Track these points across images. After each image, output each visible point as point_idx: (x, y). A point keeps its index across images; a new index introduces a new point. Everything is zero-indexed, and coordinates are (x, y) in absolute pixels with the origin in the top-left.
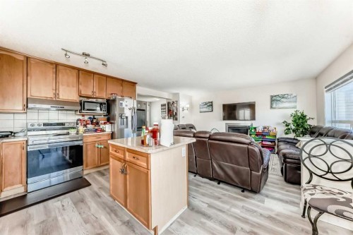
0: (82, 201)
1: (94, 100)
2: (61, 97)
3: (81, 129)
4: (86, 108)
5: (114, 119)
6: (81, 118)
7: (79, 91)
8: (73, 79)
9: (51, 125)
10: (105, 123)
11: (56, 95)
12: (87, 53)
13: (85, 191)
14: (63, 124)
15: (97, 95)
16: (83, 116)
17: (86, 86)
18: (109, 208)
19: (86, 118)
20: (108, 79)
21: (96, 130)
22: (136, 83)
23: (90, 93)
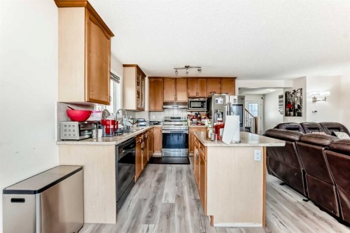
0: (181, 172)
1: (197, 100)
2: (178, 100)
3: (189, 121)
4: (192, 106)
5: (211, 115)
6: (190, 113)
7: (188, 94)
8: (184, 86)
9: (174, 118)
10: (205, 118)
11: (176, 99)
12: (187, 65)
13: (185, 166)
14: (179, 118)
15: (200, 95)
16: (191, 112)
17: (192, 90)
18: (192, 184)
19: (194, 114)
20: (209, 80)
21: (197, 124)
22: (236, 78)
23: (194, 95)
